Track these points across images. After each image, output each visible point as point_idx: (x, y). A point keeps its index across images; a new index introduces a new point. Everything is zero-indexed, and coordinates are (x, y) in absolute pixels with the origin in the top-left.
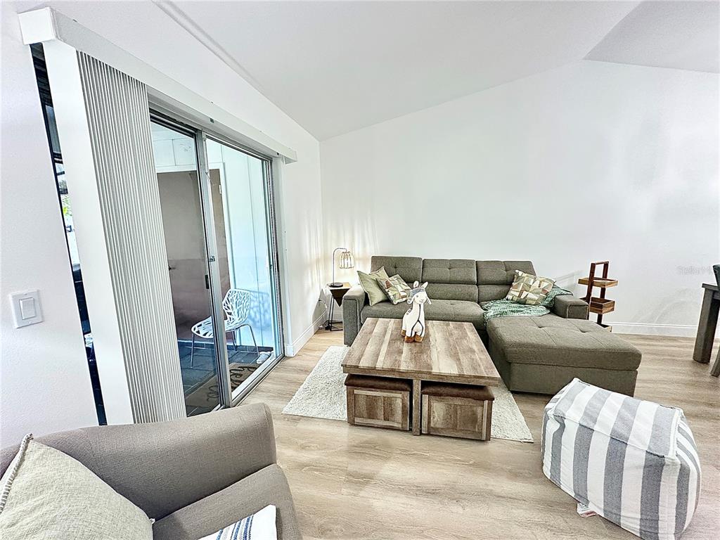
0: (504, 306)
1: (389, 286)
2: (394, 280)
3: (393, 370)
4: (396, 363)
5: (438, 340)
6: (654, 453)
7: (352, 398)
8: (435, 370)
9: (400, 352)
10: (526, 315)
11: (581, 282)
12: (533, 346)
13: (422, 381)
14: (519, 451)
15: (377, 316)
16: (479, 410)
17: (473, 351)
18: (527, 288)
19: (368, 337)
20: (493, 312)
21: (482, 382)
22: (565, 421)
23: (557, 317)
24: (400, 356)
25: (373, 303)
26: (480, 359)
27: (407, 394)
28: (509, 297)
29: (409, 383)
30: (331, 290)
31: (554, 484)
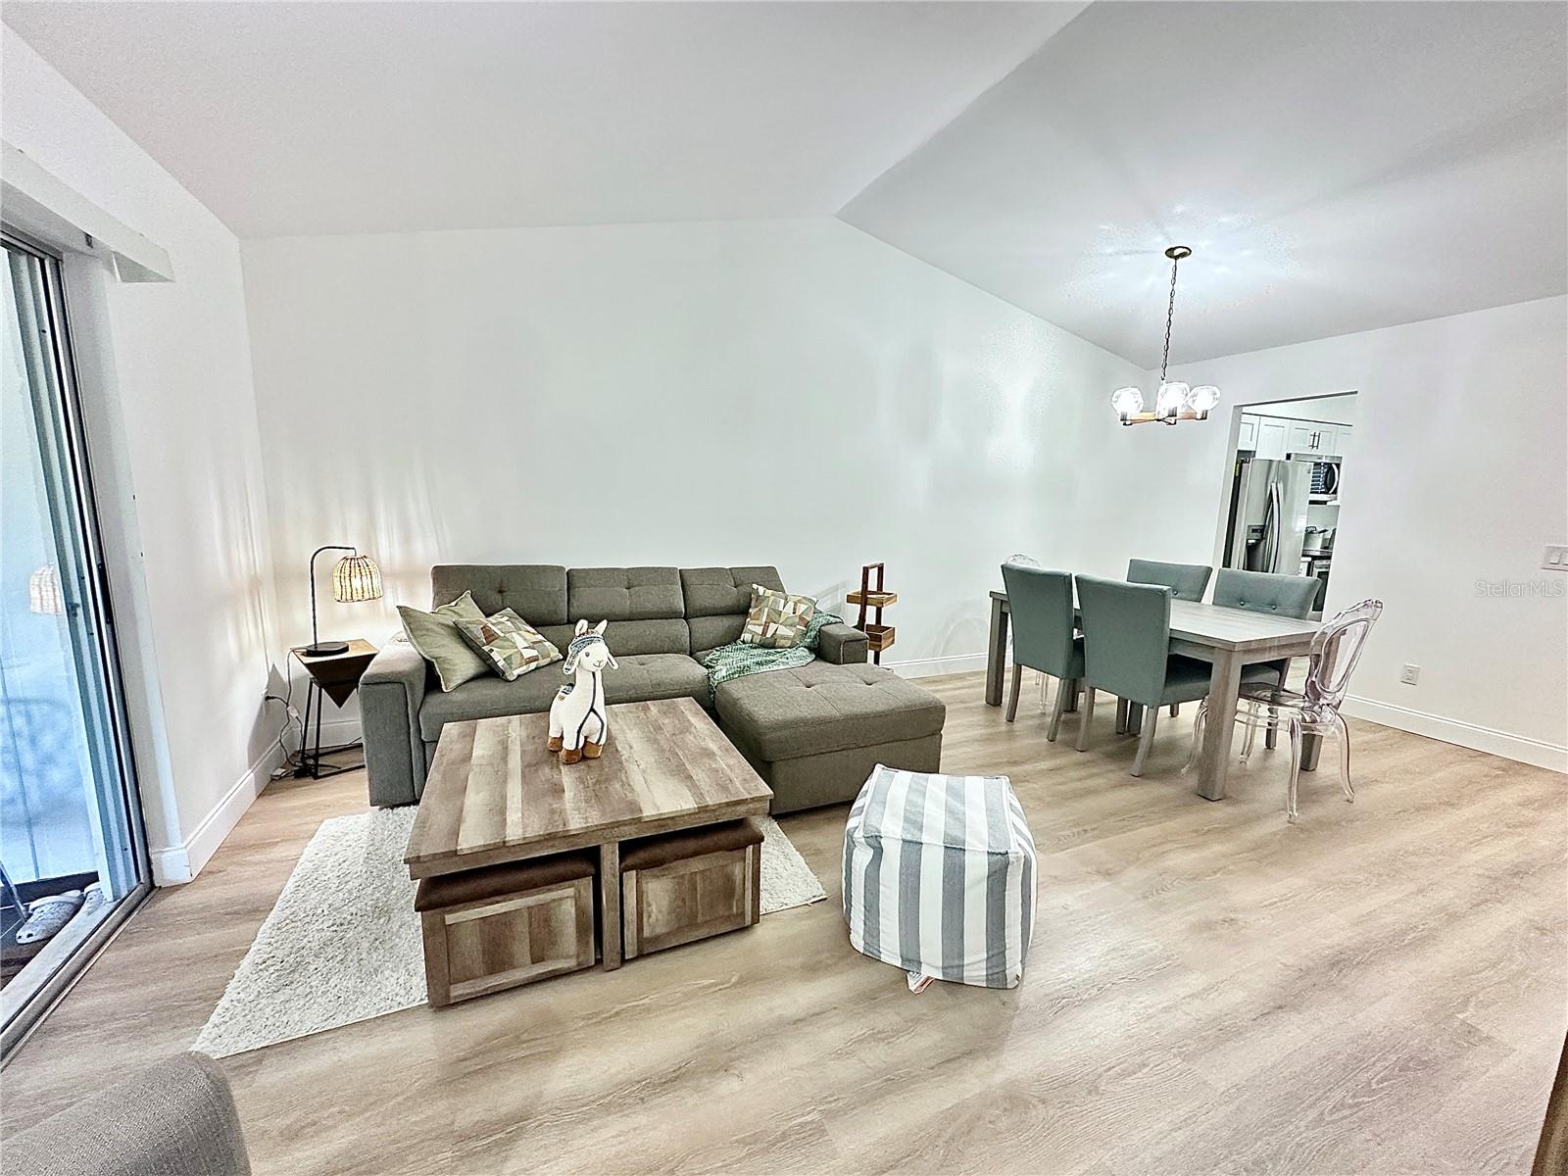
0: (742, 655)
1: (491, 637)
2: (502, 622)
3: (550, 837)
4: (556, 817)
5: (635, 747)
6: (997, 851)
7: (440, 939)
8: (648, 812)
9: (558, 790)
10: (782, 667)
11: (850, 599)
12: (805, 722)
13: (620, 843)
14: (808, 922)
15: (471, 715)
16: (737, 869)
17: (711, 755)
18: (775, 616)
19: (462, 772)
20: (724, 670)
21: (740, 812)
22: (882, 841)
23: (829, 664)
24: (561, 798)
25: (453, 685)
26: (728, 766)
27: (588, 882)
28: (746, 636)
29: (592, 856)
30: (308, 666)
31: (871, 958)
